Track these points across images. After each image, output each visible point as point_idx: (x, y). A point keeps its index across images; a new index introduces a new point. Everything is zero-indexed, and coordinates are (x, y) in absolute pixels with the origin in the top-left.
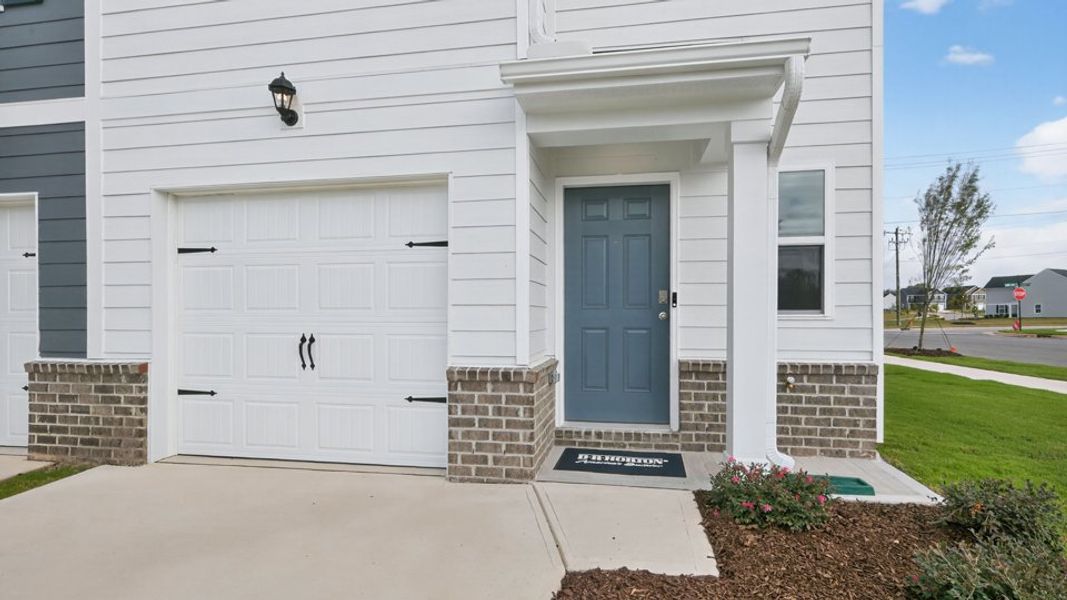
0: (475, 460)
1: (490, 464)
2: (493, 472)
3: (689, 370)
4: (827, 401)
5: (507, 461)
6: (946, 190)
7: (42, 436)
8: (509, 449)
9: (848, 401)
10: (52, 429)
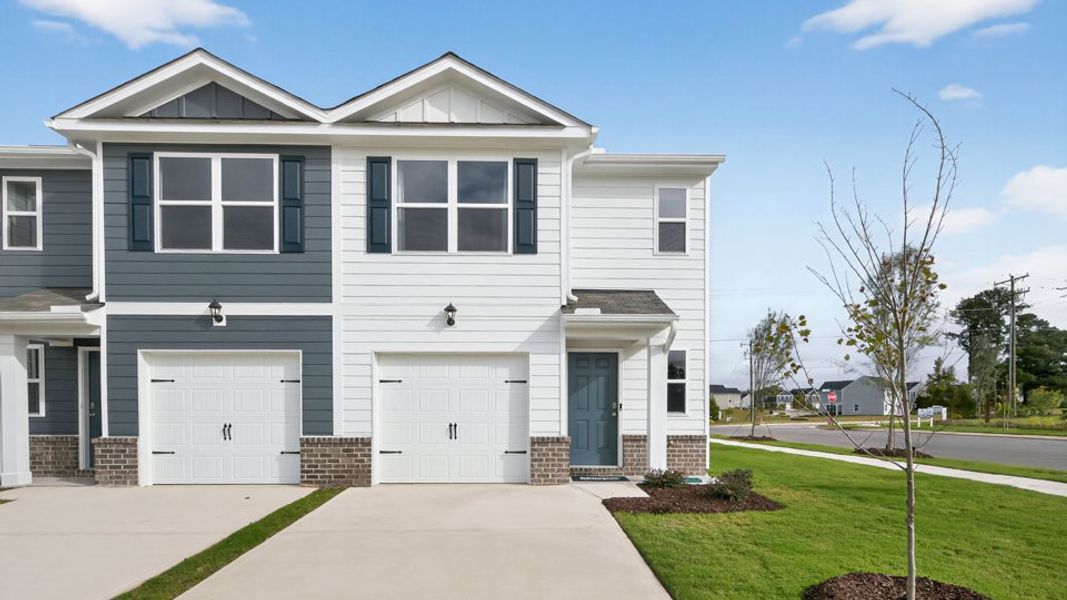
0: (543, 476)
1: (550, 477)
2: (551, 481)
3: (626, 439)
4: (686, 451)
5: (559, 476)
6: (768, 329)
7: (308, 476)
8: (559, 471)
9: (695, 451)
10: (316, 472)
